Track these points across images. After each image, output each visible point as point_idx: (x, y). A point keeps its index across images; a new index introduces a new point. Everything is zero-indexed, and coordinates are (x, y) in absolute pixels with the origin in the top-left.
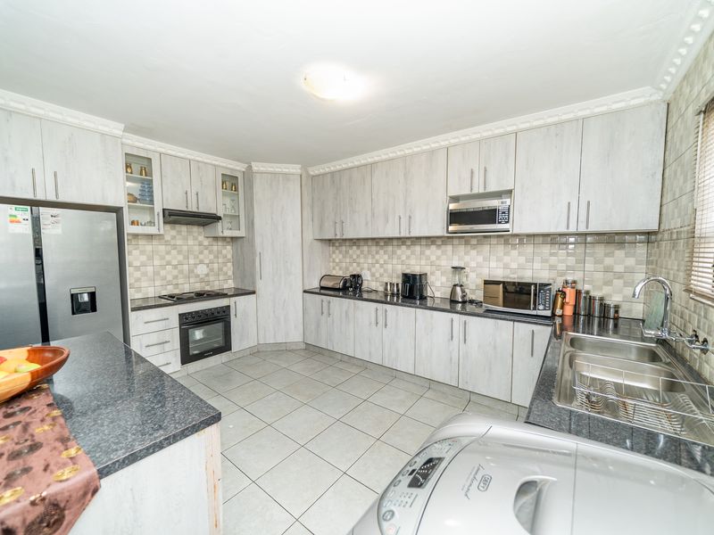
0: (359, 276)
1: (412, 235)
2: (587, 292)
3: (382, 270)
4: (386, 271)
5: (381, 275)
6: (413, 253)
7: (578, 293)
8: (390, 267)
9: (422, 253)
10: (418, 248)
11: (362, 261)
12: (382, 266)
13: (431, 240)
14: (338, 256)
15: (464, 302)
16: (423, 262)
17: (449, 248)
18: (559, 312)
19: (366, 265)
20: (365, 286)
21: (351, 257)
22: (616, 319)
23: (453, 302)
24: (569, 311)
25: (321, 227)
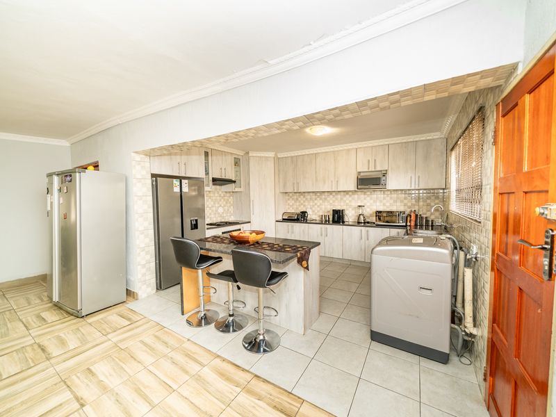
0: (306, 212)
2: (420, 215)
3: (319, 209)
4: (321, 209)
5: (318, 211)
7: (417, 216)
8: (323, 206)
9: (341, 199)
10: (339, 197)
11: (306, 204)
12: (318, 206)
13: (346, 192)
14: (291, 202)
15: (364, 223)
16: (342, 204)
17: (356, 196)
18: (408, 224)
20: (309, 217)
21: (300, 202)
22: (432, 226)
23: (359, 223)
24: (413, 223)
25: (285, 186)
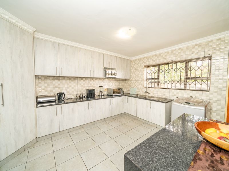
0: (63, 93)
1: (94, 77)
3: (73, 90)
4: (75, 90)
6: (86, 83)
8: (77, 88)
9: (89, 83)
10: (87, 81)
12: (73, 88)
14: (43, 85)
16: (89, 86)
19: (64, 88)
20: (66, 97)
